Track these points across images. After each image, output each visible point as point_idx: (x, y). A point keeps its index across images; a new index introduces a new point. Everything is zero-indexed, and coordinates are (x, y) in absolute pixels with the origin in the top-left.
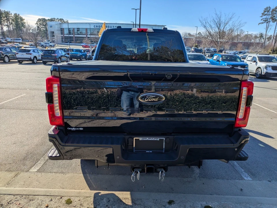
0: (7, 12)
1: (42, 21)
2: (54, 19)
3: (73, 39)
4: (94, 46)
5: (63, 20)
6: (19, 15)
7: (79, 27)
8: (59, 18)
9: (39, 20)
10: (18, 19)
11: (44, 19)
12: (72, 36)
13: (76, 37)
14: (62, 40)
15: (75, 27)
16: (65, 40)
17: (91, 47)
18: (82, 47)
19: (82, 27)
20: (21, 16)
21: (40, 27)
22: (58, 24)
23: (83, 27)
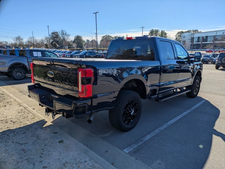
0: (157, 30)
1: (180, 33)
2: (190, 30)
3: (200, 46)
4: (217, 51)
5: (198, 31)
6: (164, 31)
7: (207, 36)
8: (194, 30)
9: (179, 33)
10: (163, 34)
11: (183, 31)
12: (200, 43)
13: (203, 44)
14: (191, 47)
15: (204, 36)
16: (193, 47)
17: (214, 52)
18: (206, 52)
19: (210, 35)
20: (165, 31)
21: (178, 38)
22: (190, 34)
23: (212, 35)
